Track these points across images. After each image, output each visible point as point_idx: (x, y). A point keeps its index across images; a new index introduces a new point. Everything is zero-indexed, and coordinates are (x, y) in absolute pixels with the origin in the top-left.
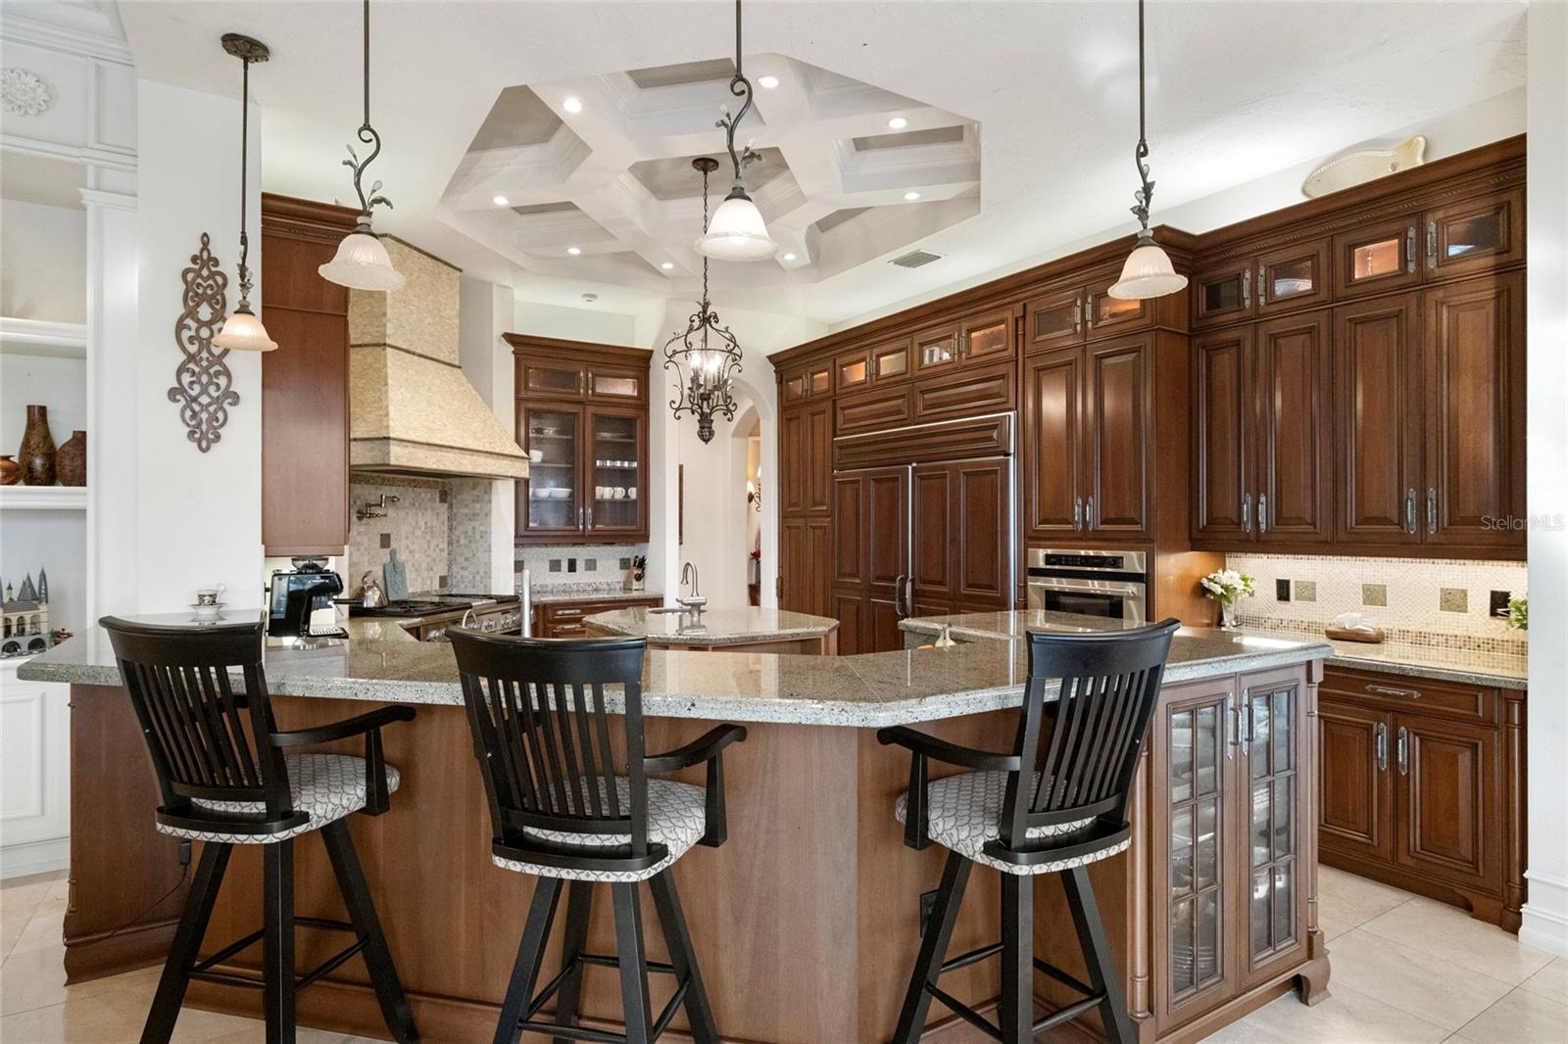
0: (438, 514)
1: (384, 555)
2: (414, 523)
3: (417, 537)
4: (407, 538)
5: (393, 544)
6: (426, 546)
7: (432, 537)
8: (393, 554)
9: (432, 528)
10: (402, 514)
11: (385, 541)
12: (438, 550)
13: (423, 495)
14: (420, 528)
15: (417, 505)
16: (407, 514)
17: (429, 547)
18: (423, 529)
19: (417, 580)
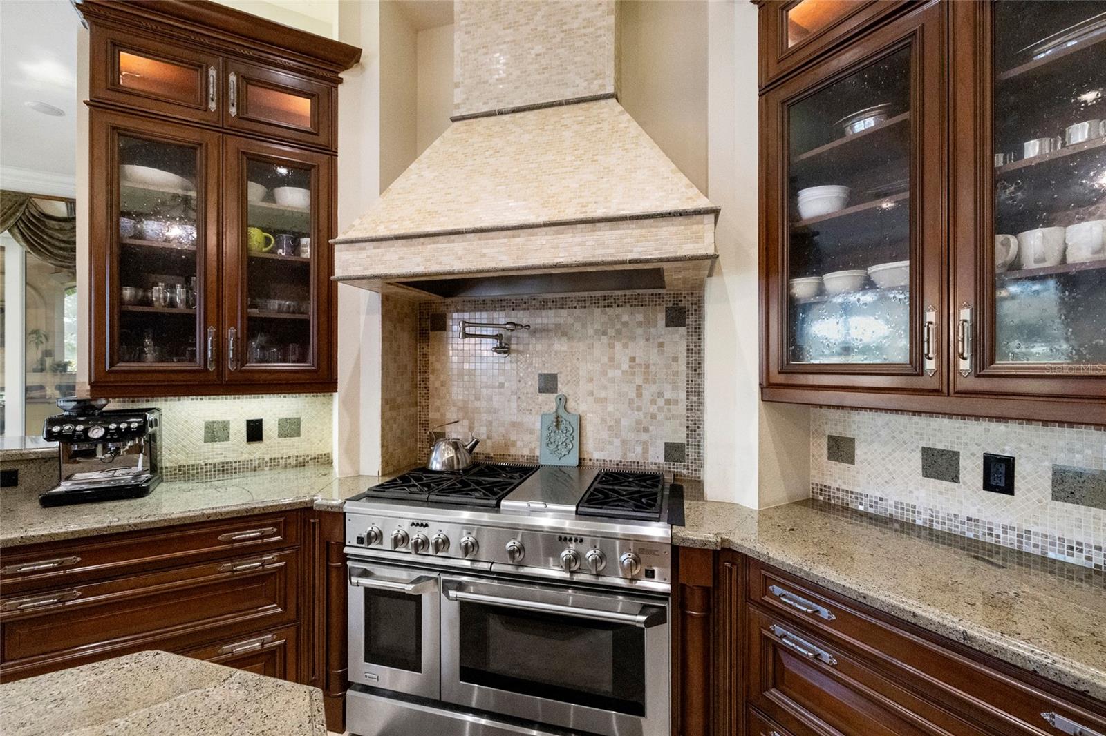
0: (661, 345)
1: (549, 402)
2: (605, 360)
3: (612, 380)
4: (591, 380)
5: (563, 388)
6: (633, 395)
7: (646, 380)
8: (563, 402)
9: (647, 366)
10: (581, 346)
11: (548, 383)
12: (661, 402)
13: (625, 318)
14: (619, 367)
15: (611, 332)
16: (591, 347)
17: (639, 395)
18: (626, 366)
19: (611, 443)
